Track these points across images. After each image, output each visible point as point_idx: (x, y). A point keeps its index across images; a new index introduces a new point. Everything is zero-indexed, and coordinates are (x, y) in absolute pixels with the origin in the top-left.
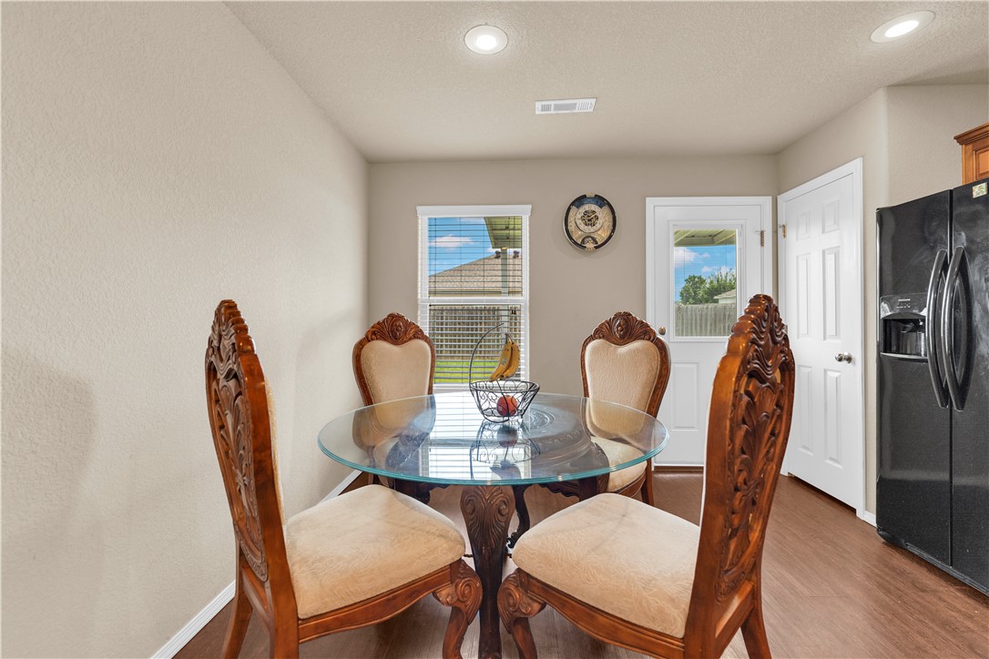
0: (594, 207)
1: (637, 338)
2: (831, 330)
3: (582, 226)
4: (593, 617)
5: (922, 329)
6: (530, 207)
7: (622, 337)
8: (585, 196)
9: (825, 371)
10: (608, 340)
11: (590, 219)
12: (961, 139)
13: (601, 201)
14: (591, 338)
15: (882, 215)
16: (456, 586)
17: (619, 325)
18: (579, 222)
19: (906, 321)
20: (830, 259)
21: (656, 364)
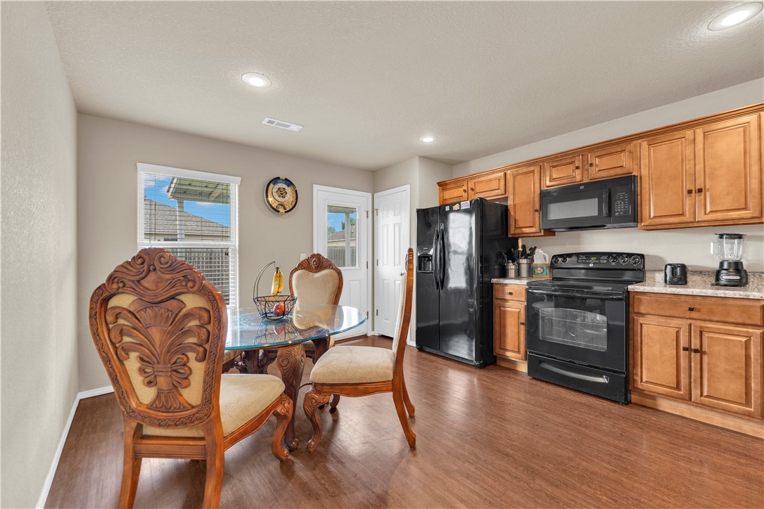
0: (284, 186)
1: (325, 268)
2: (397, 262)
3: (277, 197)
4: (356, 389)
5: (431, 260)
6: (240, 179)
7: (316, 268)
8: (279, 178)
9: (395, 281)
10: (308, 270)
11: (282, 193)
12: (440, 184)
13: (289, 183)
14: (296, 269)
15: (419, 211)
16: (284, 405)
17: (315, 261)
18: (275, 194)
19: (425, 257)
20: (397, 228)
21: (337, 281)
